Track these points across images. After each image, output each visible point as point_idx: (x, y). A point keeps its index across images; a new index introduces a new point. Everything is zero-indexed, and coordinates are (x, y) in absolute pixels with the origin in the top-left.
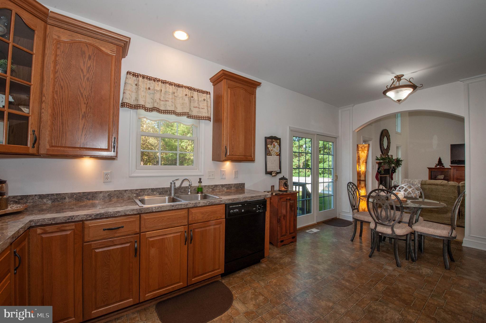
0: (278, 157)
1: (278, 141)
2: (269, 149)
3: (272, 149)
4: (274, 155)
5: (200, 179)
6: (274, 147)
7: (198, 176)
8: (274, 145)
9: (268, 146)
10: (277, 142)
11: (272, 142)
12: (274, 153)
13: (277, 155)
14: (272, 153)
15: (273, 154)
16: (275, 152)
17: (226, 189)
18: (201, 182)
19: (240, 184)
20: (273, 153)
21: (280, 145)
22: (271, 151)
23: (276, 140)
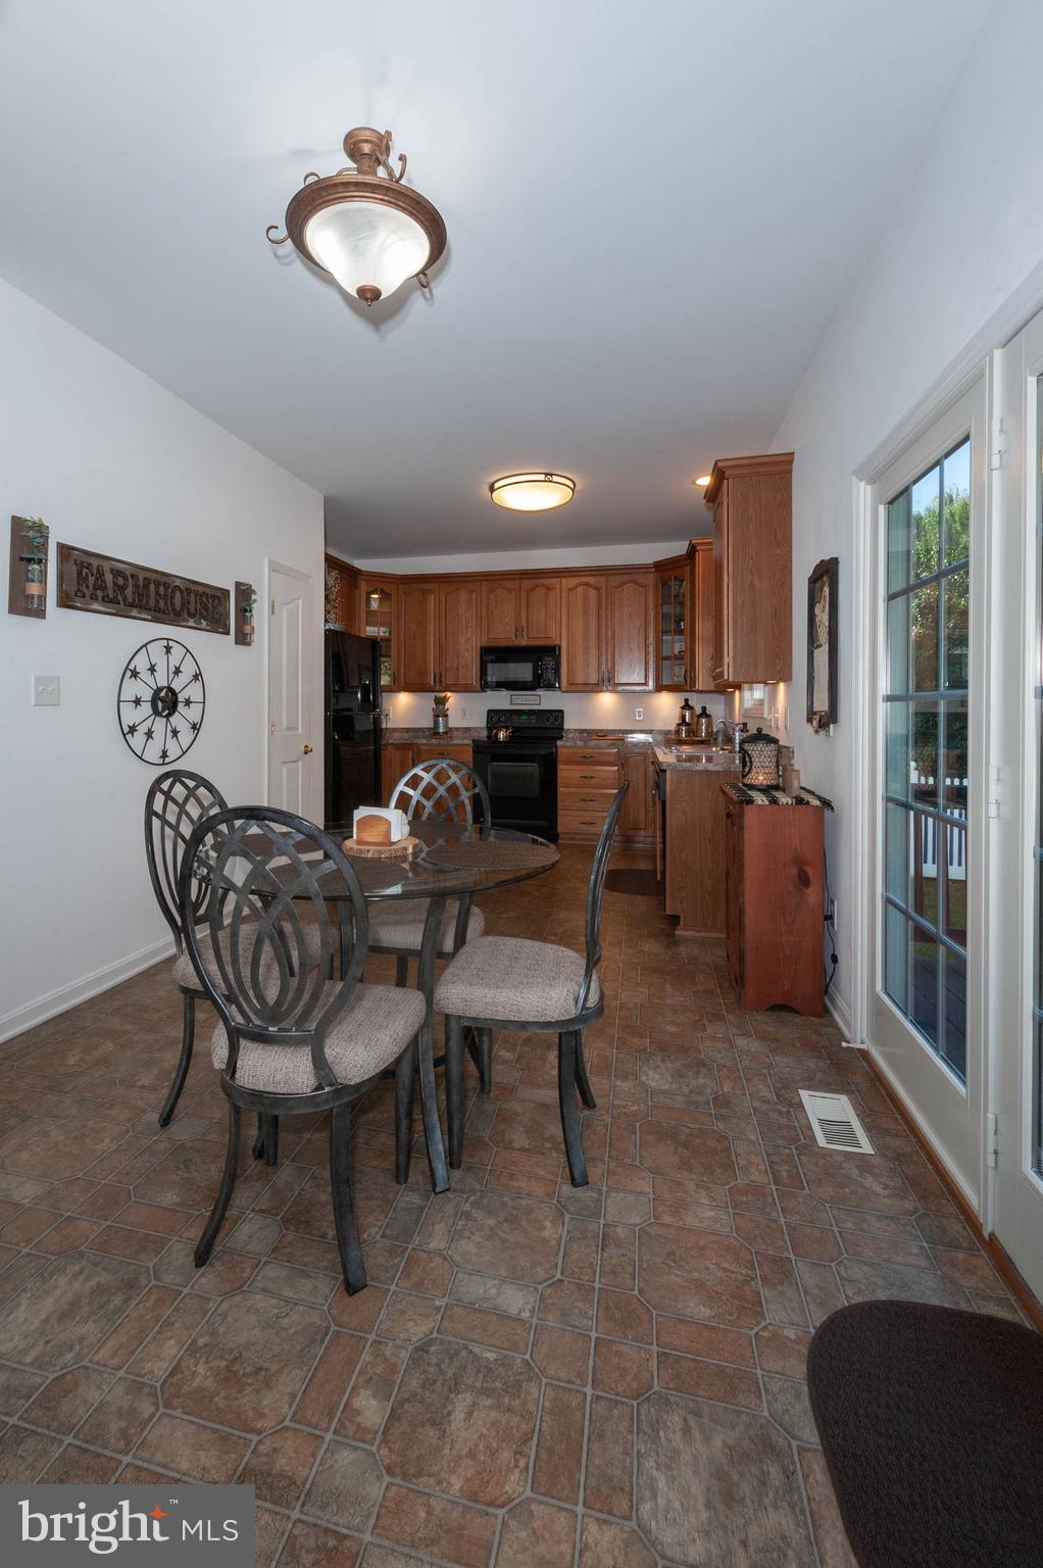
2: (817, 620)
3: (820, 617)
6: (824, 608)
8: (824, 598)
9: (816, 610)
11: (822, 590)
12: (824, 634)
14: (820, 632)
15: (822, 640)
16: (824, 628)
20: (822, 634)
22: (819, 627)
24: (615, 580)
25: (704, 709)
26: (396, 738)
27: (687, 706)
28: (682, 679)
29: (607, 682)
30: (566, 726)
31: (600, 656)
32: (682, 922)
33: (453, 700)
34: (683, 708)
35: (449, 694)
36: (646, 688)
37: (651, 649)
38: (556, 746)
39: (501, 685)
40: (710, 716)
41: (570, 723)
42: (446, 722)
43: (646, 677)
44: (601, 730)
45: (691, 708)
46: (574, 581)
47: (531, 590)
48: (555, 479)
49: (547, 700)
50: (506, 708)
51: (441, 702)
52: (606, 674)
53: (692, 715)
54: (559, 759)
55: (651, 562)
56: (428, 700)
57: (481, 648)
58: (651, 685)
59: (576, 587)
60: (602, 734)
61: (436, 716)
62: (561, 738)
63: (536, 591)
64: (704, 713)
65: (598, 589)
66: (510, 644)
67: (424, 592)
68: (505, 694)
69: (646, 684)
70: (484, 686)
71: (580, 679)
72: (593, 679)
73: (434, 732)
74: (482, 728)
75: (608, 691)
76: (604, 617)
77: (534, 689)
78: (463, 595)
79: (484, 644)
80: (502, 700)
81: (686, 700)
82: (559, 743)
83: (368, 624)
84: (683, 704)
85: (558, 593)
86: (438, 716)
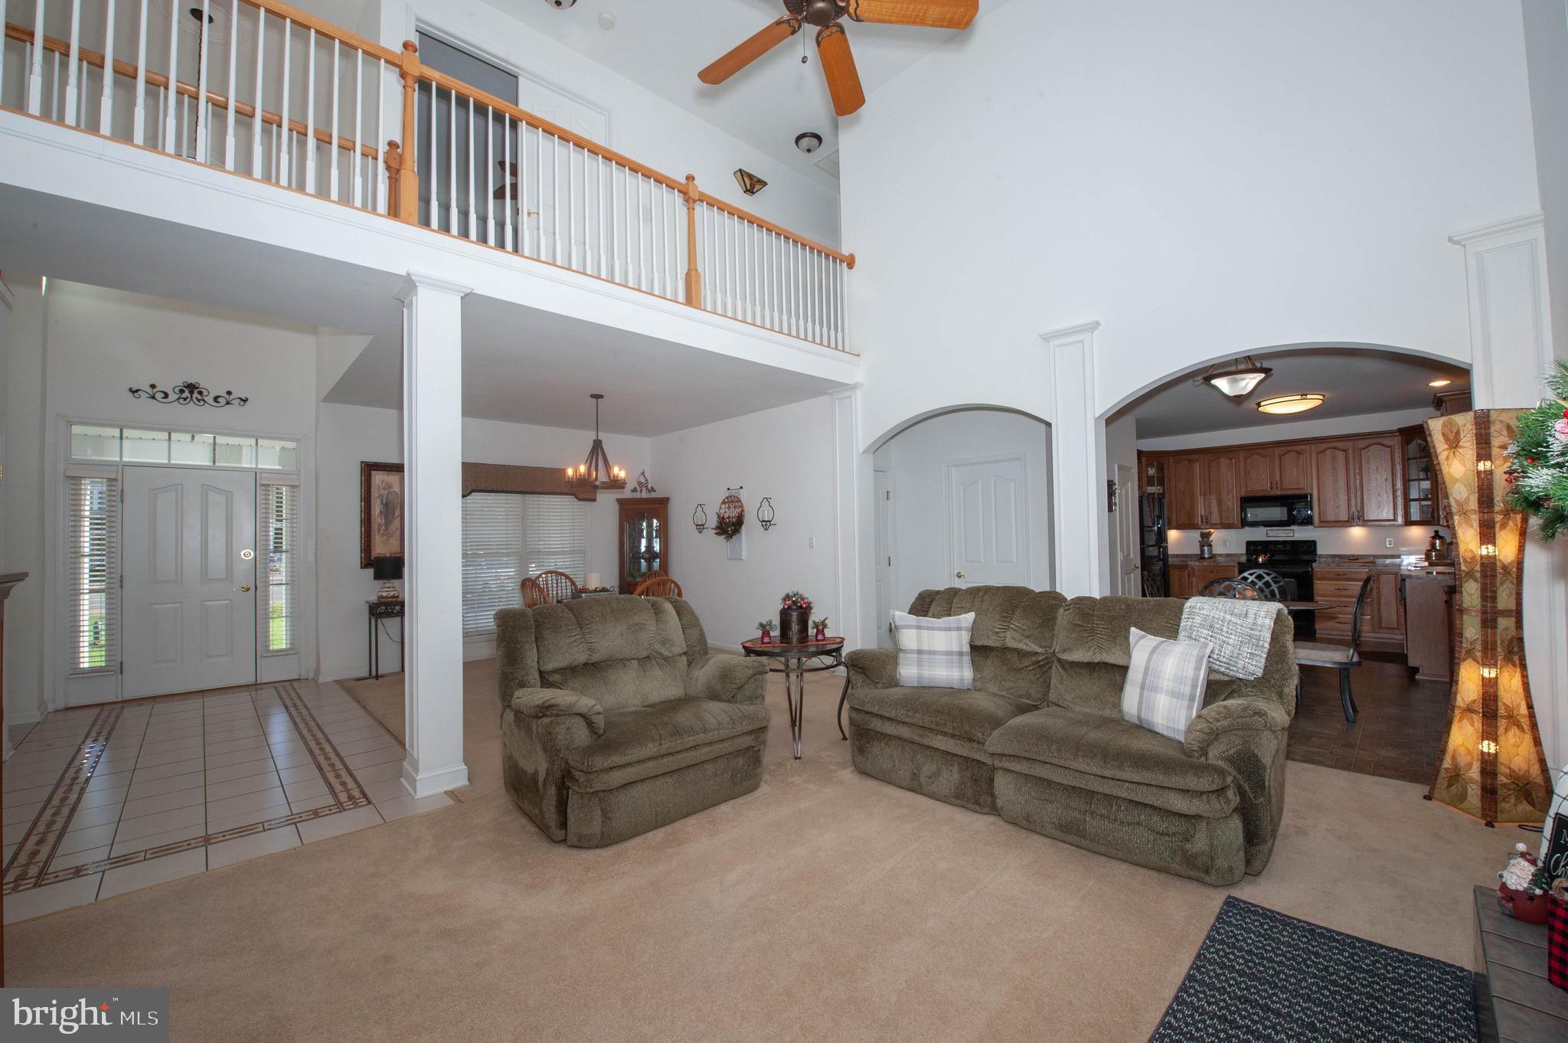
24: (1362, 444)
26: (1176, 561)
27: (1436, 536)
28: (1429, 515)
29: (1358, 518)
30: (1319, 552)
31: (1349, 500)
32: (1421, 672)
33: (1217, 535)
34: (1433, 538)
35: (1212, 531)
36: (1396, 523)
37: (1399, 493)
38: (1312, 567)
39: (1255, 524)
41: (1321, 550)
42: (1210, 551)
43: (1395, 514)
44: (1353, 556)
46: (1324, 446)
47: (1283, 455)
48: (1309, 397)
49: (1300, 534)
50: (1263, 540)
51: (1205, 536)
52: (1356, 514)
53: (1442, 544)
54: (1314, 576)
55: (1396, 429)
56: (1196, 535)
57: (1241, 498)
58: (1400, 520)
59: (1324, 451)
60: (1354, 559)
61: (1202, 546)
62: (1315, 561)
63: (1287, 455)
65: (1345, 451)
66: (1266, 494)
67: (1190, 461)
68: (1262, 530)
69: (1395, 520)
70: (1245, 523)
71: (1331, 517)
72: (1344, 517)
73: (1201, 557)
74: (1241, 554)
75: (1358, 525)
76: (1352, 472)
77: (1289, 526)
78: (1224, 461)
79: (1243, 494)
80: (1260, 534)
81: (1436, 532)
82: (1314, 564)
83: (1148, 485)
85: (1308, 455)
86: (1204, 546)
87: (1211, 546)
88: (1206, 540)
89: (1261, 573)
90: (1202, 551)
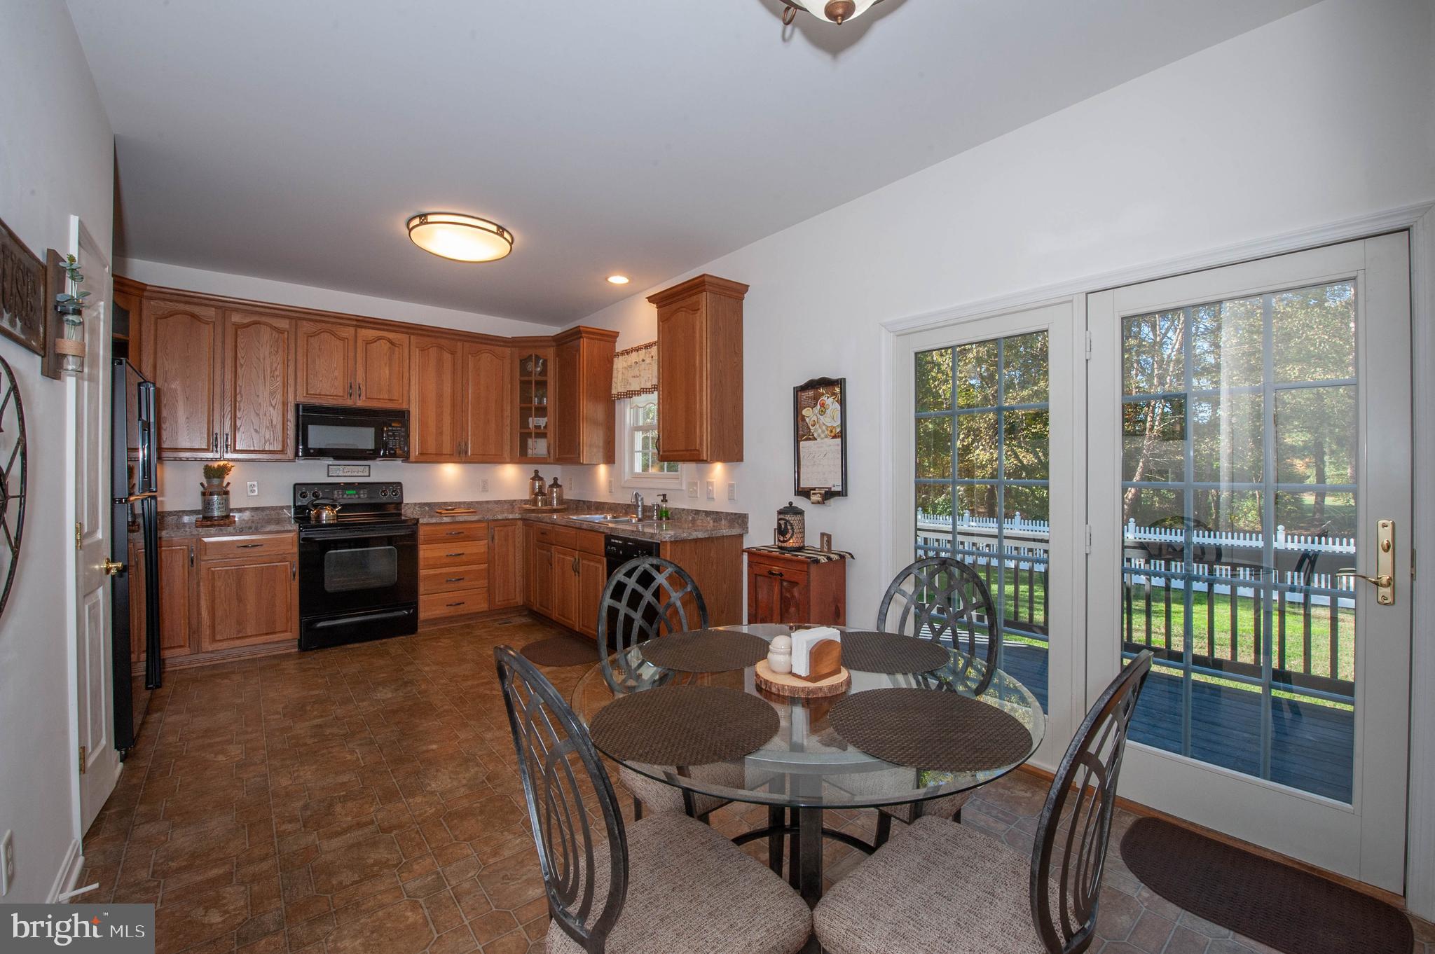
0: (839, 440)
1: (837, 390)
2: (807, 420)
3: (815, 418)
4: (823, 436)
5: (664, 496)
6: (823, 413)
7: (658, 489)
8: (823, 405)
9: (804, 412)
10: (834, 394)
11: (816, 398)
12: (823, 432)
13: (834, 437)
14: (816, 429)
15: (819, 436)
16: (824, 428)
17: (711, 522)
18: (666, 501)
19: (736, 514)
20: (820, 431)
21: (842, 403)
22: (813, 425)
23: (831, 388)
25: (556, 479)
27: (537, 477)
30: (408, 500)
31: (455, 426)
33: (235, 473)
34: (533, 479)
35: (231, 463)
37: (508, 422)
39: (321, 453)
40: (560, 486)
41: (413, 497)
42: (227, 504)
43: (502, 448)
44: (448, 504)
45: (541, 479)
46: (427, 341)
47: (370, 339)
49: (381, 471)
50: (323, 482)
51: (216, 473)
53: (542, 486)
54: (421, 539)
57: (299, 407)
58: (507, 457)
59: (429, 349)
61: (209, 495)
63: (377, 341)
64: (555, 484)
65: (452, 354)
66: (341, 405)
70: (300, 454)
71: (430, 448)
72: (447, 449)
73: (203, 516)
74: (285, 508)
76: (460, 384)
77: (370, 459)
79: (301, 402)
80: (316, 472)
81: (536, 472)
84: (533, 475)
85: (406, 351)
86: (212, 494)
87: (227, 493)
88: (216, 481)
89: (647, 566)
90: (207, 505)
